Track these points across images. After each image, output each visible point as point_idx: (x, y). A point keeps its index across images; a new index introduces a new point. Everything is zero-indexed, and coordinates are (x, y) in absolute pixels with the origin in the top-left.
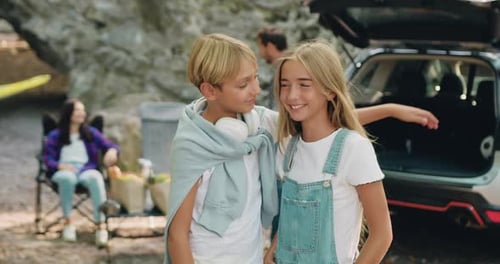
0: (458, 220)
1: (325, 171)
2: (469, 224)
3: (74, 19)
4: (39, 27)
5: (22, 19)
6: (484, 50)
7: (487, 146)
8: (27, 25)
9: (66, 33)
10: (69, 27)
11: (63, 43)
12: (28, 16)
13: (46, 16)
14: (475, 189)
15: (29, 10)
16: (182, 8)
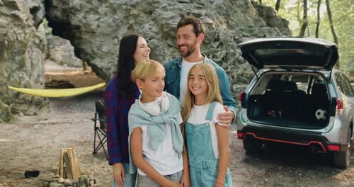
0: (313, 150)
1: (206, 119)
2: (319, 152)
3: (114, 59)
4: (98, 63)
5: (91, 59)
6: (319, 70)
7: (319, 114)
8: (93, 62)
9: (110, 65)
10: (112, 62)
11: (109, 69)
12: (94, 58)
13: (101, 58)
14: (323, 135)
15: (94, 56)
16: (162, 53)
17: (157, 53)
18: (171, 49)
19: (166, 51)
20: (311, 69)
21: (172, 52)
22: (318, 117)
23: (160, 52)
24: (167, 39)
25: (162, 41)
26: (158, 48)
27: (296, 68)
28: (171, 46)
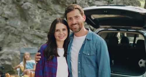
6: (140, 30)
7: (141, 63)
16: (34, 13)
17: (30, 13)
18: (40, 10)
19: (37, 11)
20: (134, 29)
21: (41, 13)
22: (141, 65)
23: (32, 12)
24: (37, 2)
25: (33, 4)
26: (30, 9)
27: (123, 28)
28: (40, 8)
